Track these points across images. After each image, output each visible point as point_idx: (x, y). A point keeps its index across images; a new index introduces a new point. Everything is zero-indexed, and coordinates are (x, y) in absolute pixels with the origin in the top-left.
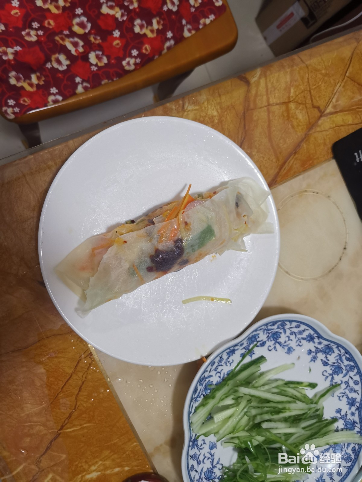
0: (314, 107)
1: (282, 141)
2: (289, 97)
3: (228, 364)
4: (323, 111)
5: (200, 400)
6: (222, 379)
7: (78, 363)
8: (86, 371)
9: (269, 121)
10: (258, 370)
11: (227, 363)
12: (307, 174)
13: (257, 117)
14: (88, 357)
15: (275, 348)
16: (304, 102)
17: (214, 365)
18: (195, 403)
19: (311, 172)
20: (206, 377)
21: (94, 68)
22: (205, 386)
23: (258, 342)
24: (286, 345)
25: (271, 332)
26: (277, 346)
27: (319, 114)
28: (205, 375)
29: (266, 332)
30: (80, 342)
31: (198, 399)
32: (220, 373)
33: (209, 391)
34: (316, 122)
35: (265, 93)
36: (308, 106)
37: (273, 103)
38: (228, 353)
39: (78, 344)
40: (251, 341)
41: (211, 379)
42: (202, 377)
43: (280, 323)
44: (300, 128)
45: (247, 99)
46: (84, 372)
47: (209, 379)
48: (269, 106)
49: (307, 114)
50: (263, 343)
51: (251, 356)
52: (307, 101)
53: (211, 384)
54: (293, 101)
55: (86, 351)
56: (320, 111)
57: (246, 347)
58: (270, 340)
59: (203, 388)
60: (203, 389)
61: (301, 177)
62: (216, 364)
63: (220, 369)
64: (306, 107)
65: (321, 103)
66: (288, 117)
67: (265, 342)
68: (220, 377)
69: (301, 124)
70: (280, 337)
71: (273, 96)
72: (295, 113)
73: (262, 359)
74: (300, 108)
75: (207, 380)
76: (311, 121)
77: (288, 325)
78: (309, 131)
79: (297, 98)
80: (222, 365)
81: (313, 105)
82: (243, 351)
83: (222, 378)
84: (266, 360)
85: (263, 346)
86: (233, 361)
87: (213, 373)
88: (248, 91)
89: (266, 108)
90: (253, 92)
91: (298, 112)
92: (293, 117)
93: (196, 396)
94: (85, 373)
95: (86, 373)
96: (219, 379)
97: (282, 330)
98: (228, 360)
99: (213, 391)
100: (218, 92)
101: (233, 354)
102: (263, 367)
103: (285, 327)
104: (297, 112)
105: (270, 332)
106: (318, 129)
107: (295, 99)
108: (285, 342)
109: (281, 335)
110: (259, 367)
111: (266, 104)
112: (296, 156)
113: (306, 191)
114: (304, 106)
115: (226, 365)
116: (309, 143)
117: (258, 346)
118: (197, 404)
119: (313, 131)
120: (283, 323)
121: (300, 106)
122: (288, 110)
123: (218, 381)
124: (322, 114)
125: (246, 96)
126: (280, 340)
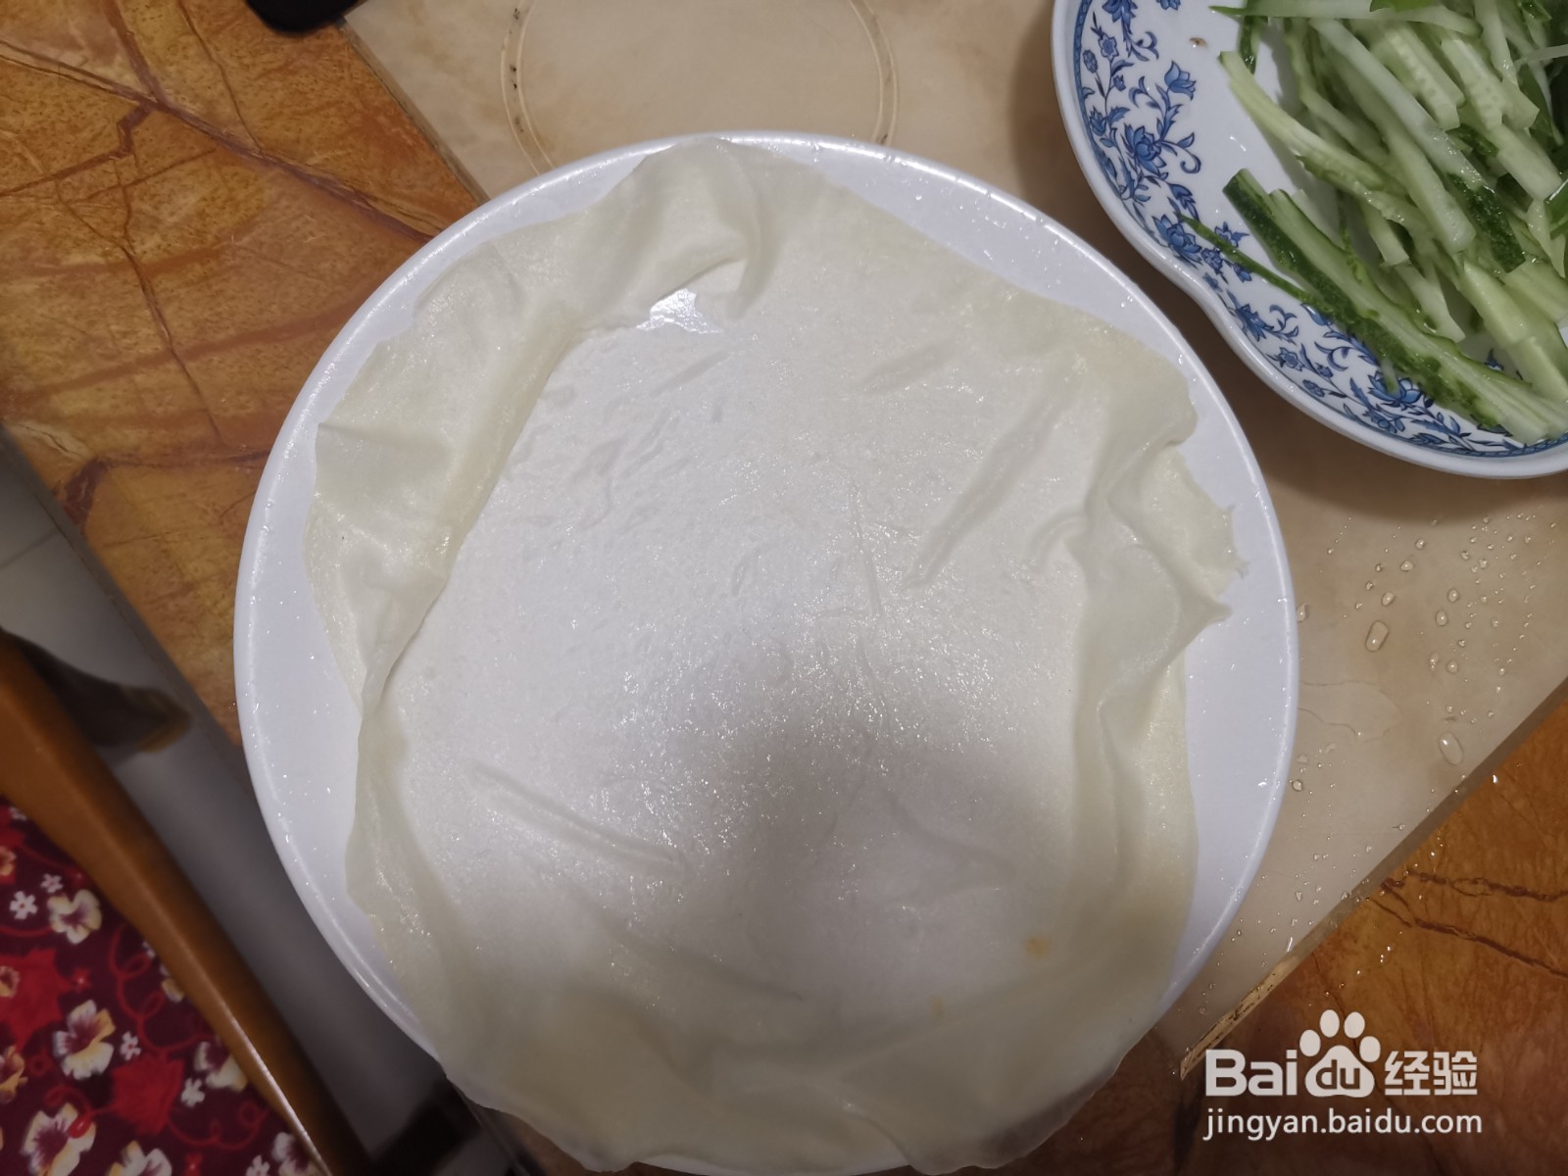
0: (127, 147)
1: (325, 266)
2: (113, 269)
3: (1290, 325)
4: (136, 103)
5: (1449, 416)
6: (1349, 340)
7: (1429, 926)
8: (1452, 885)
9: (244, 338)
10: (1285, 199)
11: (1287, 330)
12: (441, 130)
13: (243, 399)
14: (1402, 892)
15: (1185, 143)
16: (119, 195)
17: (1316, 386)
18: (1468, 434)
19: (428, 108)
20: (1364, 409)
21: (130, 1046)
22: (1395, 405)
23: (1181, 218)
24: (1164, 98)
25: (1136, 170)
26: (1175, 134)
27: (156, 116)
28: (1364, 415)
29: (1139, 192)
30: (1355, 942)
31: (1448, 423)
32: (1333, 351)
33: (1407, 386)
34: (194, 123)
35: (122, 381)
36: (129, 174)
37: (160, 334)
38: (1259, 336)
39: (1366, 947)
40: (1187, 247)
41: (1365, 385)
42: (1376, 425)
43: (1097, 138)
44: (241, 195)
45: (169, 461)
46: (1456, 894)
47: (1366, 391)
48: (178, 350)
49: (169, 174)
50: (1179, 196)
51: (1238, 236)
52: (110, 180)
53: (1381, 383)
54: (126, 244)
55: (1382, 907)
56: (141, 113)
57: (1211, 265)
58: (1162, 170)
59: (1404, 413)
60: (1409, 410)
61: (460, 153)
62: (1309, 375)
63: (1319, 358)
64: (137, 181)
65: (101, 119)
66: (204, 255)
67: (1172, 186)
68: (1345, 351)
69: (223, 192)
70: (1143, 127)
71: (127, 341)
72: (176, 226)
73: (1239, 192)
74: (146, 207)
75: (1374, 401)
76: (197, 151)
77: (1095, 101)
78: (244, 150)
79: (105, 230)
80: (1304, 351)
81: (118, 155)
82: (1229, 271)
83: (1346, 344)
84: (1240, 174)
85: (1190, 194)
86: (1274, 308)
87: (1341, 381)
88: (133, 460)
89: (191, 365)
90: (131, 436)
91: (172, 214)
92: (200, 233)
93: (1444, 436)
94: (1458, 890)
95: (1457, 885)
96: (1354, 354)
97: (1115, 125)
98: (1277, 328)
99: (1405, 368)
100: (172, 596)
101: (1253, 311)
102: (1272, 179)
103: (1104, 115)
104: (171, 220)
105: (1134, 176)
106: (225, 110)
107: (112, 239)
108: (1154, 105)
109: (1135, 128)
110: (1271, 195)
111: (173, 366)
112: (372, 189)
113: (517, 121)
114: (136, 192)
115: (1295, 332)
116: (298, 141)
117: (1196, 217)
118: (1467, 426)
119: (238, 131)
120: (1097, 124)
121: (140, 212)
122: (173, 264)
123: (1361, 354)
124: (149, 105)
125: (160, 466)
126: (1152, 128)
